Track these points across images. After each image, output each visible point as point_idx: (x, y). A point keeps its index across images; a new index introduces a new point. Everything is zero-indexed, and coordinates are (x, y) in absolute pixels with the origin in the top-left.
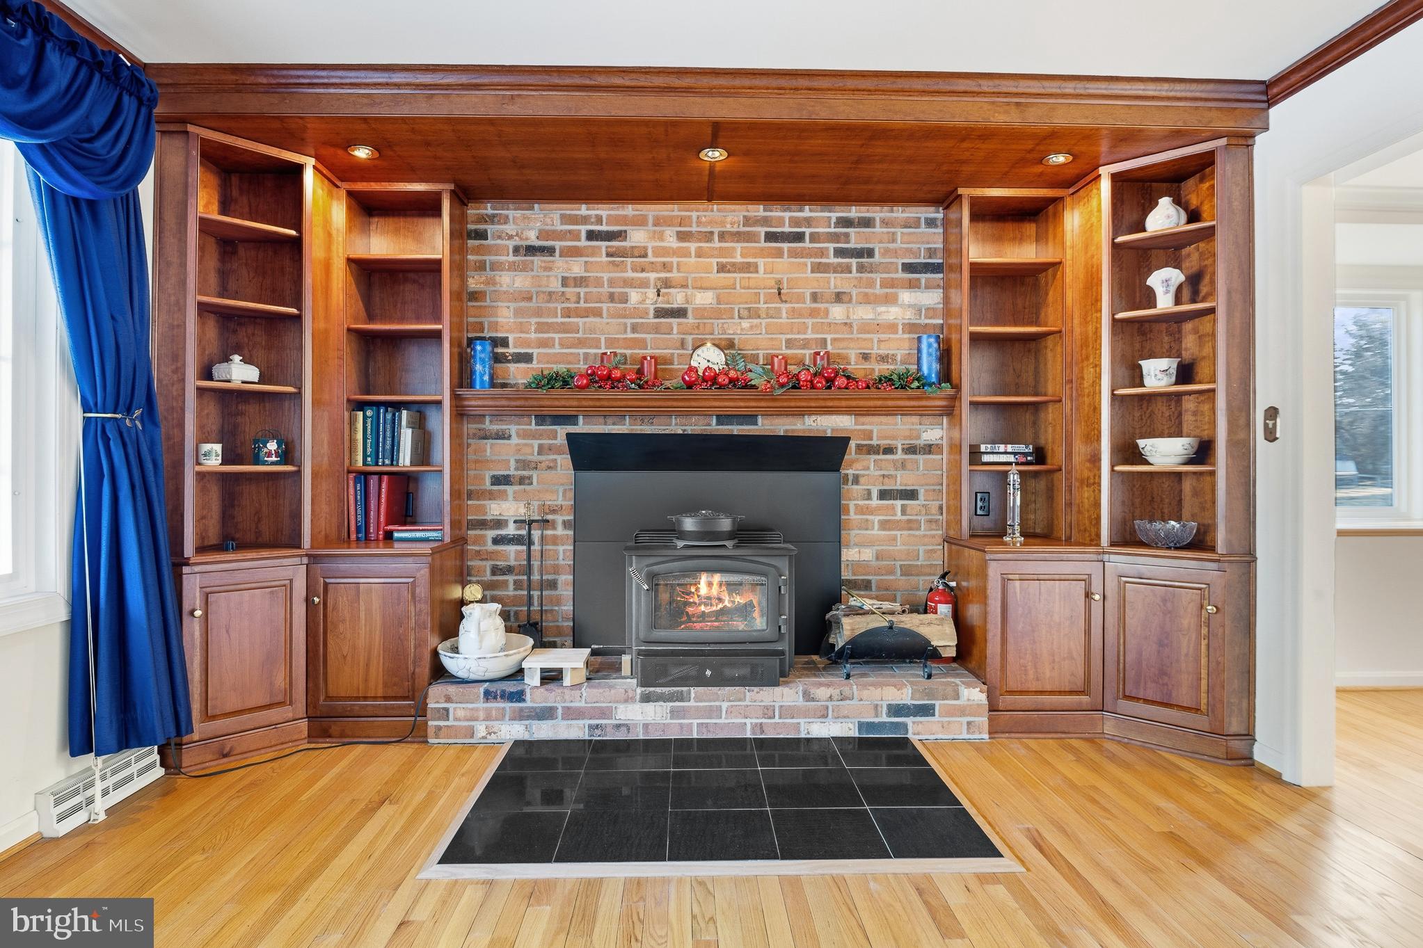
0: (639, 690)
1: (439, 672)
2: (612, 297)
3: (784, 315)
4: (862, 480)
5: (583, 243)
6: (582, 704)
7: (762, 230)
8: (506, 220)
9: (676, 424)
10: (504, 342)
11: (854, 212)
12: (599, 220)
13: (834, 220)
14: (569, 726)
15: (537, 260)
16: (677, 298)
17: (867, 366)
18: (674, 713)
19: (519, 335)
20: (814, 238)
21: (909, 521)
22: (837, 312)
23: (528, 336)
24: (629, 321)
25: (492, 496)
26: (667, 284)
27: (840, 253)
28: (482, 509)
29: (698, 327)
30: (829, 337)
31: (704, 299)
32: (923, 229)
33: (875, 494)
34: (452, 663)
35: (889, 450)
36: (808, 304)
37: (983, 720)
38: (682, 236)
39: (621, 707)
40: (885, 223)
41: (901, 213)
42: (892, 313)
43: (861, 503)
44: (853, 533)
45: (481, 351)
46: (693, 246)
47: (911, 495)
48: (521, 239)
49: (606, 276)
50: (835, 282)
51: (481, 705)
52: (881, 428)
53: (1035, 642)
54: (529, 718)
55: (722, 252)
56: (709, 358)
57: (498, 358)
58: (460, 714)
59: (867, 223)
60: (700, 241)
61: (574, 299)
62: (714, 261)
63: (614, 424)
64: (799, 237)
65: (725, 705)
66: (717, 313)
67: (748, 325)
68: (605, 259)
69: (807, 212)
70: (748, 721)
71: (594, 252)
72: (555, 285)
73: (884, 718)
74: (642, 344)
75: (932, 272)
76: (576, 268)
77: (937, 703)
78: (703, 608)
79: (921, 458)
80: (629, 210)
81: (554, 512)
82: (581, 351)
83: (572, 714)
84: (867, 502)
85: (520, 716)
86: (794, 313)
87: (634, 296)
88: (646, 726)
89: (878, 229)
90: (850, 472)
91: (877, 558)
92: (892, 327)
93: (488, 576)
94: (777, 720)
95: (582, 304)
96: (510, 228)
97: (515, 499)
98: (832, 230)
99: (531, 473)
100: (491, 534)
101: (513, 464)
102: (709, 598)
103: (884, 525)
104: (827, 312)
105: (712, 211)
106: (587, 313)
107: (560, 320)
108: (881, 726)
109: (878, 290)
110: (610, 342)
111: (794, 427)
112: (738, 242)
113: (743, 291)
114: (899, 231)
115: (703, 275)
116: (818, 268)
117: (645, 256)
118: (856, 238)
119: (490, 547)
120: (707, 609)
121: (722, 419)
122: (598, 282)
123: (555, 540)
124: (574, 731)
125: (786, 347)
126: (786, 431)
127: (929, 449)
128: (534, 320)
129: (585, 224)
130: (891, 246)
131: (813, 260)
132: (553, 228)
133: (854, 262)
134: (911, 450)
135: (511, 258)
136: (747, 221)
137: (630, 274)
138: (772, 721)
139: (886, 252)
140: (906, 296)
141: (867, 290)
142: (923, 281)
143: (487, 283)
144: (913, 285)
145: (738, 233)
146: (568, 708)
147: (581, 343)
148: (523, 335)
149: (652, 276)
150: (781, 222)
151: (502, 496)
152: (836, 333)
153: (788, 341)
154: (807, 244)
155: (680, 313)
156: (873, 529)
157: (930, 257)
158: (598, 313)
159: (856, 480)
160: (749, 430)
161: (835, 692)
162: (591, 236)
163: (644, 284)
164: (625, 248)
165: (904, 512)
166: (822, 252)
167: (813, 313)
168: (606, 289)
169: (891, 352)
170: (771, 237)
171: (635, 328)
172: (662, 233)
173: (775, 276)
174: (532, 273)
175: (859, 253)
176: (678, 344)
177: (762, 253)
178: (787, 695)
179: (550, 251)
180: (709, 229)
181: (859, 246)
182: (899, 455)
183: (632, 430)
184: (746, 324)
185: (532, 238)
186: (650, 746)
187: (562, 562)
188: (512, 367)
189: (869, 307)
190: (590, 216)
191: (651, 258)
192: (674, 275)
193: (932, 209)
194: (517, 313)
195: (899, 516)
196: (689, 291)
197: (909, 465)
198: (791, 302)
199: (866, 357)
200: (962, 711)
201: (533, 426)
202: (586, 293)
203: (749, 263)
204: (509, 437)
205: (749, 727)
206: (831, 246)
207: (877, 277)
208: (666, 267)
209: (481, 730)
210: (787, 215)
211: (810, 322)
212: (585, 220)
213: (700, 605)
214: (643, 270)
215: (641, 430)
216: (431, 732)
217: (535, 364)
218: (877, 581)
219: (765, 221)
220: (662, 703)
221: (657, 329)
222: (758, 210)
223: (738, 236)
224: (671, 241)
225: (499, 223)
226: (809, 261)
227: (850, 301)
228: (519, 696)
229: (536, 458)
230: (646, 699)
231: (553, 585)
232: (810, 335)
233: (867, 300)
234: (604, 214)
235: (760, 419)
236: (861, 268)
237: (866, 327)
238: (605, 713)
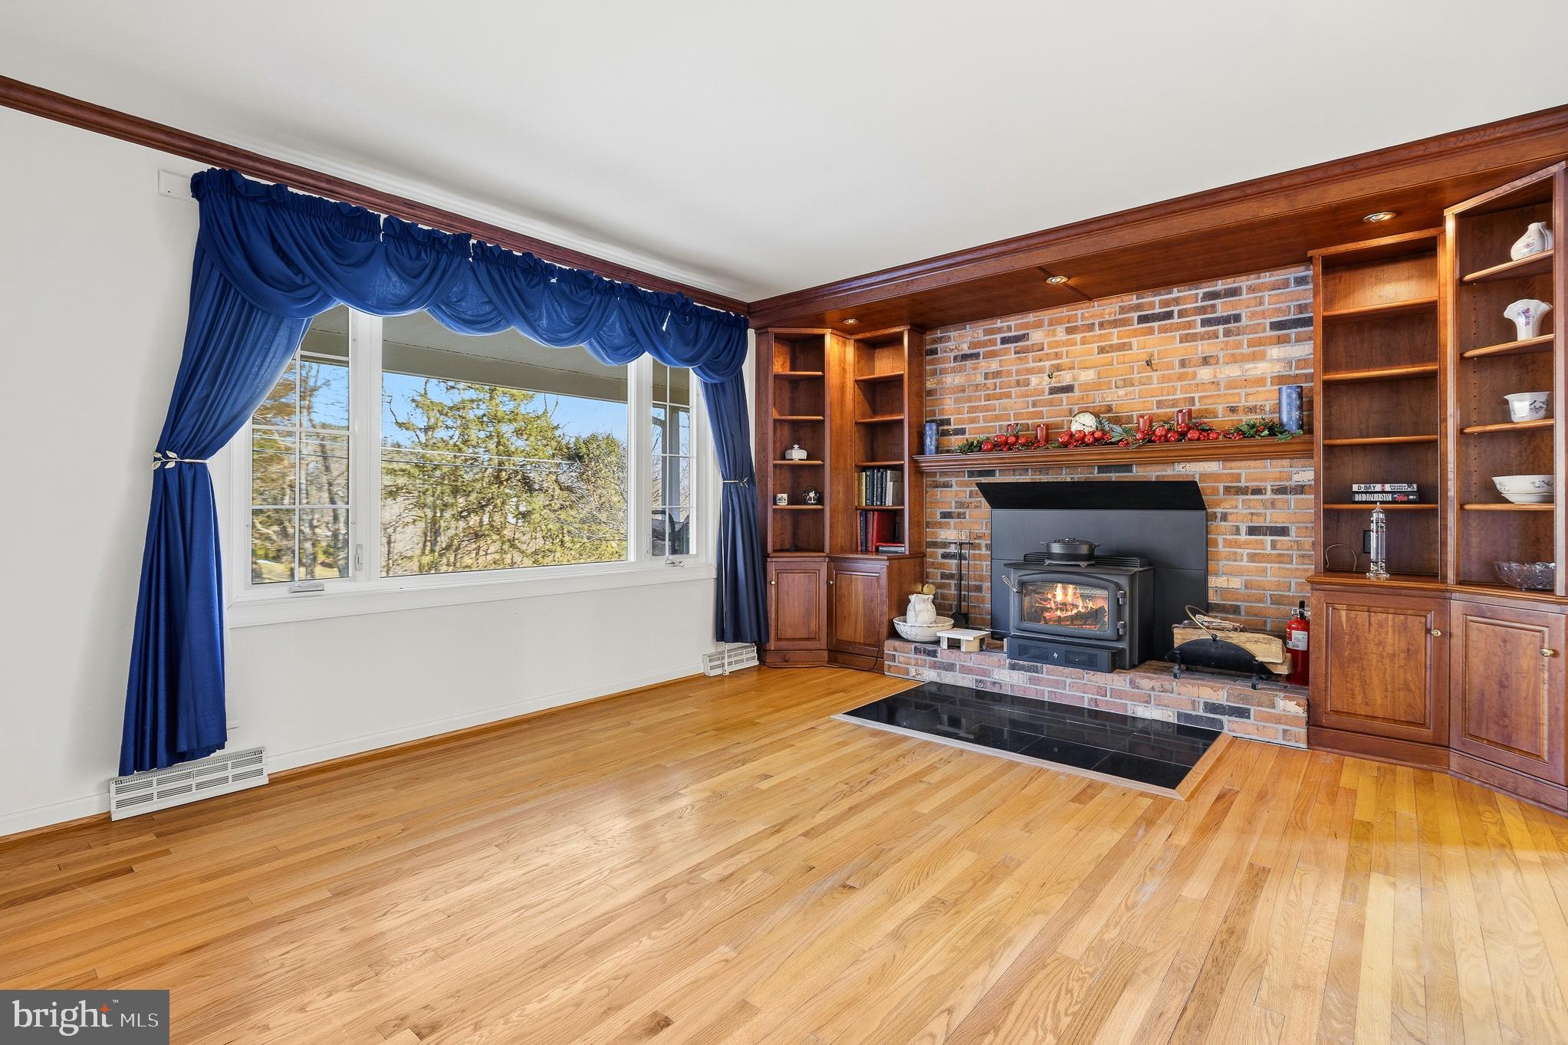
0: (1008, 661)
1: (894, 634)
2: (1018, 384)
3: (1155, 381)
4: (1230, 517)
5: (999, 346)
6: (972, 665)
7: (1135, 315)
8: (949, 339)
9: (1066, 474)
10: (948, 422)
11: (1220, 285)
12: (1009, 329)
13: (1201, 295)
14: (963, 678)
15: (969, 363)
16: (1066, 378)
17: (1235, 417)
18: (1031, 680)
19: (957, 416)
20: (1181, 314)
21: (1280, 555)
22: (1205, 374)
23: (962, 416)
24: (1030, 399)
25: (940, 526)
26: (1058, 368)
27: (1206, 323)
28: (935, 535)
29: (1083, 398)
30: (1196, 395)
31: (1087, 376)
32: (1292, 288)
33: (1243, 530)
34: (902, 628)
35: (1258, 491)
36: (1178, 370)
37: (1302, 731)
38: (1070, 331)
39: (996, 670)
40: (1251, 289)
41: (1267, 278)
42: (1261, 368)
43: (1230, 537)
44: (1221, 563)
45: (930, 431)
46: (1078, 337)
47: (1283, 531)
48: (958, 350)
49: (1014, 368)
50: (1203, 348)
51: (912, 655)
52: (1248, 471)
54: (939, 668)
55: (1101, 337)
56: (1084, 423)
57: (945, 433)
58: (901, 659)
59: (1234, 292)
60: (1083, 332)
61: (992, 387)
62: (1095, 345)
63: (1020, 475)
64: (1169, 315)
65: (1068, 681)
66: (1097, 386)
67: (1124, 393)
68: (1014, 356)
69: (1176, 293)
70: (1086, 695)
71: (1006, 352)
72: (980, 379)
73: (1201, 712)
74: (1040, 415)
75: (1303, 326)
76: (994, 365)
77: (1253, 709)
78: (1059, 613)
79: (1292, 498)
80: (1031, 317)
81: (979, 538)
82: (998, 424)
83: (965, 670)
84: (1238, 537)
85: (934, 666)
86: (1164, 379)
87: (1034, 380)
88: (1012, 686)
89: (1244, 296)
90: (1218, 510)
91: (1246, 587)
92: (1260, 381)
93: (939, 580)
94: (1108, 698)
95: (998, 391)
96: (951, 345)
97: (955, 528)
98: (1199, 304)
99: (965, 510)
100: (941, 551)
101: (953, 504)
102: (1064, 604)
103: (1252, 558)
104: (1195, 375)
105: (1094, 307)
106: (1001, 396)
107: (983, 403)
108: (1198, 718)
109: (1245, 350)
110: (1017, 415)
111: (1164, 473)
112: (1114, 327)
113: (1119, 366)
114: (1266, 294)
115: (1086, 358)
116: (1184, 339)
117: (1042, 349)
118: (1222, 307)
119: (940, 560)
120: (1063, 614)
121: (1102, 469)
122: (1009, 373)
123: (980, 558)
124: (966, 681)
125: (1157, 408)
126: (1157, 476)
127: (1300, 489)
128: (966, 405)
129: (1000, 333)
130: (1258, 309)
131: (1181, 332)
132: (979, 339)
133: (1221, 328)
134: (1282, 490)
135: (952, 364)
136: (1122, 310)
137: (1031, 365)
138: (1106, 699)
139: (1254, 315)
140: (1275, 352)
141: (1233, 351)
142: (1293, 336)
143: (937, 383)
144: (1281, 341)
145: (1115, 321)
146: (963, 665)
147: (997, 418)
148: (960, 416)
149: (1047, 364)
150: (1152, 305)
151: (947, 526)
152: (1203, 391)
153: (1159, 402)
154: (1176, 320)
155: (1069, 389)
156: (1242, 560)
157: (1301, 313)
158: (1008, 396)
159: (1224, 517)
160: (1125, 477)
161: (1157, 684)
162: (1004, 341)
163: (1041, 371)
164: (1028, 346)
165: (1274, 546)
166: (1190, 325)
167: (1181, 377)
168: (1015, 377)
169: (1259, 403)
170: (1143, 319)
171: (1034, 405)
172: (1054, 330)
173: (1146, 350)
174: (966, 373)
175: (1226, 320)
176: (1068, 414)
177: (1135, 333)
179: (976, 356)
180: (1091, 322)
181: (1225, 314)
182: (1269, 495)
183: (1033, 479)
184: (1121, 392)
185: (965, 349)
186: (1015, 700)
187: (984, 573)
188: (953, 438)
189: (1236, 366)
190: (1003, 327)
191: (1046, 351)
192: (1064, 361)
193: (1302, 268)
194: (957, 401)
195: (1269, 550)
196: (1075, 372)
197: (1279, 505)
198: (1161, 370)
199: (1233, 410)
200: (1278, 720)
201: (966, 478)
202: (1000, 382)
203: (1124, 344)
204: (951, 486)
205: (1086, 700)
206: (1198, 318)
207: (1245, 338)
208: (1057, 356)
209: (913, 672)
210: (1157, 299)
211: (1178, 385)
212: (1000, 330)
213: (1057, 610)
214: (1040, 361)
215: (1040, 479)
216: (886, 668)
217: (967, 436)
218: (1247, 608)
219: (1138, 308)
220: (1024, 672)
221: (1051, 403)
222: (1132, 299)
223: (1115, 323)
224: (1061, 334)
225: (945, 342)
226: (1177, 334)
227: (1217, 363)
228: (933, 654)
229: (968, 500)
230: (1013, 667)
231: (979, 589)
232: (1179, 396)
233: (1234, 359)
234: (1012, 324)
235: (1134, 468)
236: (1227, 333)
237: (1232, 384)
238: (985, 673)
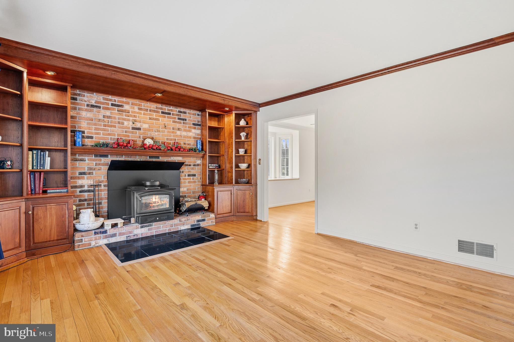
0: (140, 225)
1: (76, 230)
2: (119, 123)
3: (166, 132)
4: (184, 172)
5: (110, 106)
6: (124, 231)
7: (161, 111)
8: (84, 96)
9: (138, 158)
10: (83, 132)
11: (182, 110)
12: (115, 101)
13: (177, 111)
14: (120, 238)
15: (95, 109)
16: (138, 125)
17: (185, 146)
18: (149, 230)
19: (89, 131)
20: (173, 114)
21: (194, 181)
22: (178, 133)
23: (92, 131)
24: (124, 130)
25: (79, 178)
26: (135, 121)
27: (179, 119)
28: (76, 182)
29: (144, 133)
30: (177, 138)
31: (145, 126)
32: (197, 116)
33: (187, 175)
34: (78, 227)
35: (190, 165)
36: (172, 130)
37: (214, 220)
38: (140, 109)
39: (135, 230)
40: (189, 113)
41: (192, 112)
42: (190, 134)
43: (184, 177)
44: (182, 184)
46: (143, 112)
47: (195, 175)
48: (89, 102)
49: (117, 117)
50: (178, 126)
51: (93, 236)
52: (187, 160)
53: (222, 204)
54: (109, 237)
55: (150, 115)
56: (149, 142)
57: (83, 137)
58: (86, 240)
59: (185, 113)
60: (144, 111)
61: (107, 122)
62: (148, 117)
63: (120, 157)
64: (169, 114)
65: (161, 226)
66: (149, 130)
67: (157, 134)
68: (117, 112)
69: (171, 108)
70: (167, 229)
71: (114, 109)
72: (101, 117)
73: (196, 223)
74: (128, 136)
75: (199, 126)
76: (108, 113)
77: (206, 218)
78: (154, 204)
79: (196, 167)
80: (124, 99)
81: (101, 182)
82: (110, 137)
83: (121, 234)
84: (185, 177)
85: (106, 237)
86: (168, 132)
87: (126, 123)
88: (142, 234)
89: (187, 115)
90: (181, 170)
91: (187, 190)
92: (190, 137)
93: (78, 203)
94: (173, 227)
95: (110, 124)
96: (85, 99)
97: (87, 179)
98: (177, 113)
99: (93, 171)
100: (78, 190)
101: (86, 169)
102: (155, 202)
103: (189, 182)
104: (176, 133)
105: (148, 104)
106: (111, 126)
107: (102, 127)
109: (187, 129)
110: (118, 135)
111: (168, 160)
112: (154, 112)
113: (155, 125)
114: (192, 116)
115: (145, 120)
116: (174, 122)
117: (129, 113)
118: (183, 116)
119: (78, 193)
121: (150, 157)
122: (115, 118)
123: (101, 190)
124: (123, 238)
125: (167, 140)
126: (166, 160)
127: (198, 165)
128: (94, 127)
129: (111, 101)
130: (190, 119)
131: (173, 120)
132: (100, 101)
133: (182, 121)
134: (194, 165)
135: (86, 107)
136: (157, 108)
137: (124, 117)
138: (172, 228)
139: (189, 120)
140: (193, 131)
141: (185, 128)
142: (197, 128)
143: (77, 114)
144: (195, 128)
145: (154, 110)
146: (120, 233)
147: (109, 134)
148: (90, 131)
149: (131, 118)
150: (165, 109)
151: (83, 178)
152: (178, 138)
153: (167, 139)
154: (171, 116)
155: (139, 129)
156: (186, 183)
157: (198, 123)
158: (115, 127)
159: (183, 172)
160: (157, 160)
161: (186, 219)
162: (112, 105)
163: (129, 120)
164: (123, 110)
165: (193, 179)
166: (175, 118)
167: (173, 132)
168: (117, 120)
169: (190, 143)
170: (163, 113)
171: (126, 132)
172: (134, 107)
173: (164, 122)
174: (93, 113)
175: (183, 120)
176: (139, 137)
177: (160, 116)
178: (176, 221)
179: (99, 107)
180: (147, 108)
181: (183, 118)
182: (192, 166)
183: (125, 159)
184: (156, 133)
185: (93, 103)
186: (143, 239)
187: (103, 197)
188: (86, 140)
189: (185, 132)
190: (112, 99)
191: (130, 113)
192: (137, 119)
193: (199, 112)
194: (88, 124)
195: (192, 180)
196: (141, 124)
197: (194, 169)
198: (168, 129)
199: (185, 144)
200: (210, 219)
201: (93, 157)
202: (111, 121)
203: (157, 118)
204: (85, 161)
205: (167, 230)
206: (177, 117)
207: (187, 126)
208: (135, 116)
209: (93, 243)
210: (167, 108)
211: (172, 134)
212: (111, 100)
213: (153, 203)
214: (128, 116)
215: (128, 159)
216: (76, 247)
217: (94, 139)
218: (187, 195)
219: (161, 109)
220: (146, 228)
221: (132, 133)
222: (160, 106)
223: (154, 111)
224: (136, 110)
225: (81, 96)
226: (172, 120)
227: (181, 130)
228: (106, 232)
229: (94, 167)
230: (142, 227)
231: (100, 203)
232: (172, 138)
233: (185, 131)
234: (117, 99)
235: (160, 157)
236: (184, 123)
237: (185, 137)
238: (130, 232)
